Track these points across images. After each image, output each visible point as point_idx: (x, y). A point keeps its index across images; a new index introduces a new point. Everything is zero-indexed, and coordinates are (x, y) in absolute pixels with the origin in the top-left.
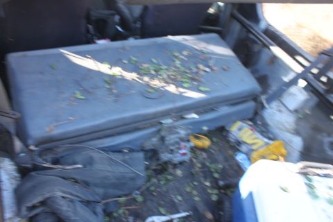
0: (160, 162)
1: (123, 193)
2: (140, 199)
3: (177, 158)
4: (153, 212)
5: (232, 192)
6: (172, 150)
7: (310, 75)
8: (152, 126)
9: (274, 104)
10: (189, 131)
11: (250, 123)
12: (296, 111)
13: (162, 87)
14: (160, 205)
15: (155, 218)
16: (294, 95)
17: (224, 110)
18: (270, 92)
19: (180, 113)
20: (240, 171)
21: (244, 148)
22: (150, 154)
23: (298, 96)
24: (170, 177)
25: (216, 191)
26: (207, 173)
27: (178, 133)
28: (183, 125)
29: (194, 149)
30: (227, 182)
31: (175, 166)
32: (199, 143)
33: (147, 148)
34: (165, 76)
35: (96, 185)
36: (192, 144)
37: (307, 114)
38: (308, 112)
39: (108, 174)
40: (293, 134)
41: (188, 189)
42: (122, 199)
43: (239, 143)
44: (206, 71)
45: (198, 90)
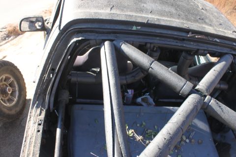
44: (187, 142)
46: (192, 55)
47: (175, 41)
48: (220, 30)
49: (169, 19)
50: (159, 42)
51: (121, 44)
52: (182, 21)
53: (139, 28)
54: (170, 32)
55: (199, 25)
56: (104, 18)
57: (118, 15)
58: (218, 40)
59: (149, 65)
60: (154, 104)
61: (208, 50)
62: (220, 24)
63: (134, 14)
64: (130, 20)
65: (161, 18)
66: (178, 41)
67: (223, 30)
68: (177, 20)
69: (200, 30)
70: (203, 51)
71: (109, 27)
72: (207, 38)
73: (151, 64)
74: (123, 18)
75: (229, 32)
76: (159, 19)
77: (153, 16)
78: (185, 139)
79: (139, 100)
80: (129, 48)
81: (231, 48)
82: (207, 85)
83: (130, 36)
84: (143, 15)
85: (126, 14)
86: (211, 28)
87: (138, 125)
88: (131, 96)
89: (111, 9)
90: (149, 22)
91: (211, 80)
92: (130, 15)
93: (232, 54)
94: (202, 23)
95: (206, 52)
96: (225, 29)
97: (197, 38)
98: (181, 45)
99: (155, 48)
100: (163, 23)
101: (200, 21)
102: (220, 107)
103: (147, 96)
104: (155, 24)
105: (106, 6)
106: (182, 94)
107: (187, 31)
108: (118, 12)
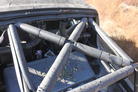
13: (60, 80)
34: (61, 75)
44: (76, 71)
45: (72, 81)
46: (65, 22)
47: (53, 16)
48: (78, 5)
49: (47, 4)
50: (43, 18)
51: (19, 25)
52: (55, 4)
53: (29, 13)
54: (48, 12)
55: (65, 4)
56: (5, 11)
57: (14, 8)
58: (77, 11)
59: (38, 33)
60: (55, 55)
61: (73, 17)
62: (78, 2)
63: (25, 5)
64: (23, 9)
65: (42, 5)
66: (54, 16)
67: (79, 5)
68: (52, 4)
69: (66, 7)
70: (70, 19)
71: (10, 16)
72: (70, 11)
73: (39, 32)
74: (18, 9)
75: (83, 5)
76: (40, 5)
77: (37, 4)
78: (75, 69)
79: (46, 55)
80: (25, 26)
81: (85, 14)
82: (74, 36)
83: (25, 19)
84: (31, 5)
85: (20, 6)
86: (72, 5)
87: (47, 69)
88: (41, 54)
89: (10, 4)
90: (35, 8)
91: (76, 33)
92: (22, 6)
93: (87, 17)
94: (67, 3)
95: (72, 19)
96: (81, 4)
97: (65, 12)
98: (57, 17)
99: (42, 23)
100: (43, 7)
101: (66, 2)
102: (82, 46)
103: (50, 51)
104: (39, 9)
105: (6, 3)
106: (61, 44)
107: (59, 9)
108: (15, 6)
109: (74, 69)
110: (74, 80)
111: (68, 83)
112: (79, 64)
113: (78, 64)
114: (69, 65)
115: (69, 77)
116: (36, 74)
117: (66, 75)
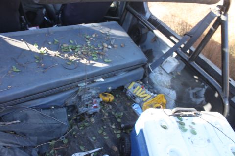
0: (79, 114)
1: (53, 138)
2: (65, 141)
3: (91, 110)
4: (75, 150)
5: (131, 131)
6: (87, 105)
7: (179, 49)
8: (71, 89)
9: (157, 69)
10: (99, 91)
11: (141, 83)
12: (171, 73)
13: (78, 60)
14: (80, 145)
15: (77, 154)
16: (170, 62)
17: (123, 75)
18: (154, 61)
19: (91, 79)
20: (135, 117)
21: (137, 100)
22: (71, 109)
23: (172, 63)
24: (86, 124)
25: (119, 132)
26: (113, 119)
27: (91, 92)
28: (94, 87)
29: (103, 103)
30: (127, 124)
31: (90, 116)
32: (107, 99)
33: (68, 105)
34: (79, 52)
35: (30, 134)
36: (101, 100)
37: (179, 75)
38: (179, 74)
39: (40, 125)
40: (170, 88)
41: (100, 132)
42: (53, 143)
43: (134, 97)
44: (109, 48)
45: (104, 62)
87: (50, 43)
109: (105, 45)
110: (105, 60)
111: (94, 65)
112: (114, 40)
113: (112, 39)
114: (94, 40)
115: (96, 55)
116: (29, 49)
117: (89, 53)
